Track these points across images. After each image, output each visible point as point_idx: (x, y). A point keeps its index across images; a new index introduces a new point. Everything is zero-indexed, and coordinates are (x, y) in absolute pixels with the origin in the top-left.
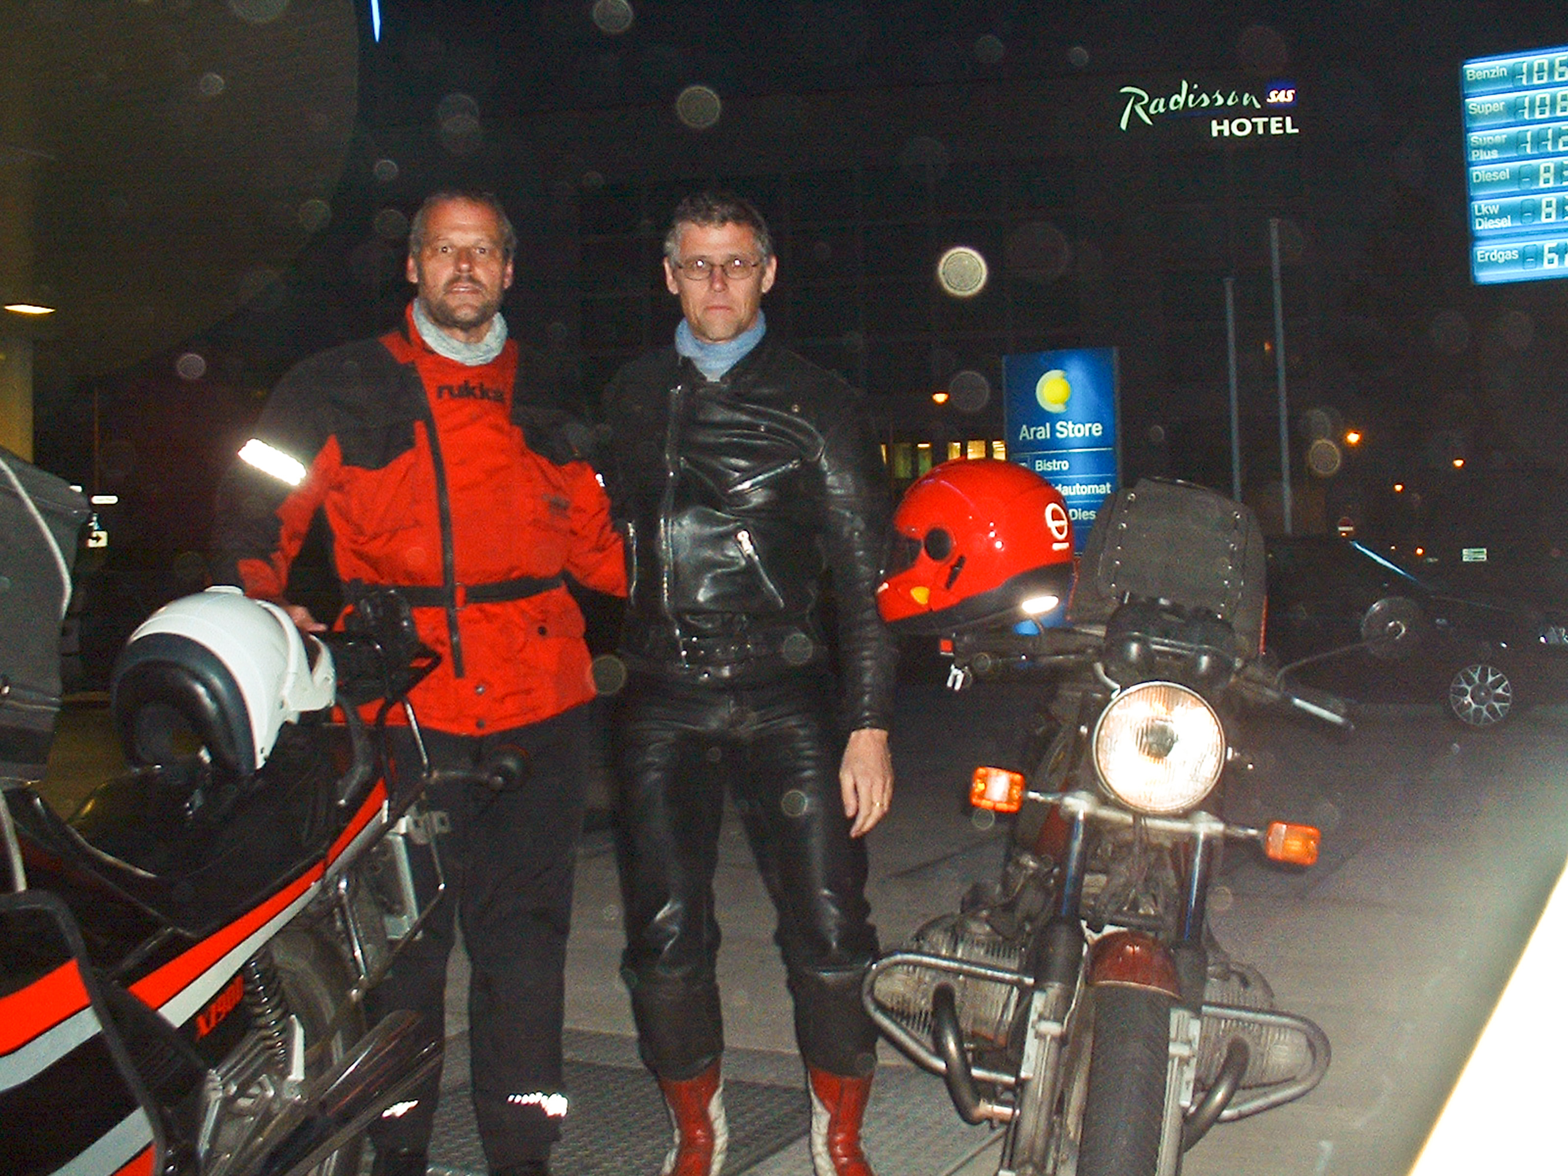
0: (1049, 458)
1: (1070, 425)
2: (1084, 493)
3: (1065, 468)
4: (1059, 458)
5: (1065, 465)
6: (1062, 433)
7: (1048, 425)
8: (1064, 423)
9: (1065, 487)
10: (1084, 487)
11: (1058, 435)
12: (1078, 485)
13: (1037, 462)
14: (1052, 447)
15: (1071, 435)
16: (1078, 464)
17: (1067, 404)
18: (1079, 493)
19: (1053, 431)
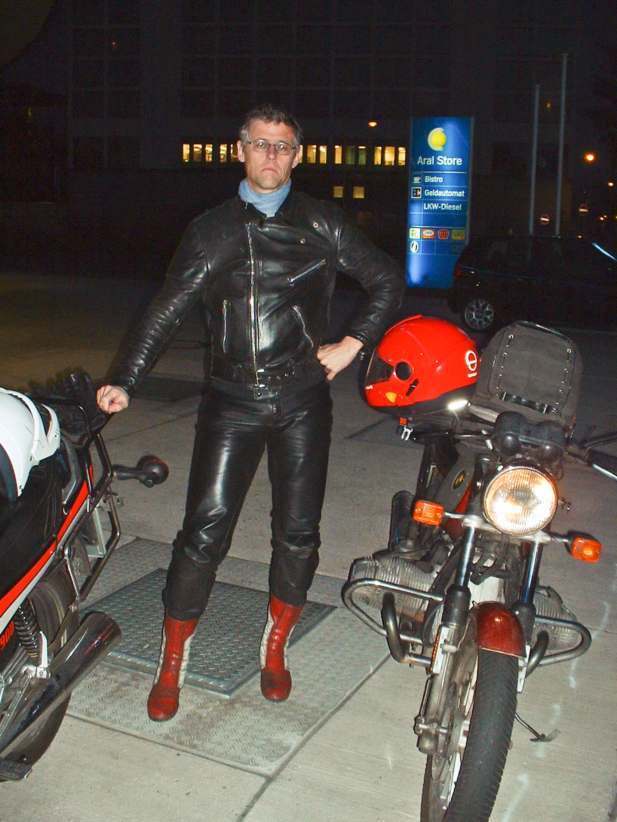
0: (432, 175)
1: (445, 158)
2: (450, 196)
3: (440, 181)
4: (438, 175)
5: (441, 180)
6: (440, 162)
7: (433, 157)
8: (441, 157)
9: (440, 192)
10: (450, 192)
11: (438, 163)
12: (447, 191)
13: (426, 177)
14: (434, 169)
15: (445, 164)
16: (448, 179)
17: (444, 146)
18: (447, 195)
19: (436, 160)
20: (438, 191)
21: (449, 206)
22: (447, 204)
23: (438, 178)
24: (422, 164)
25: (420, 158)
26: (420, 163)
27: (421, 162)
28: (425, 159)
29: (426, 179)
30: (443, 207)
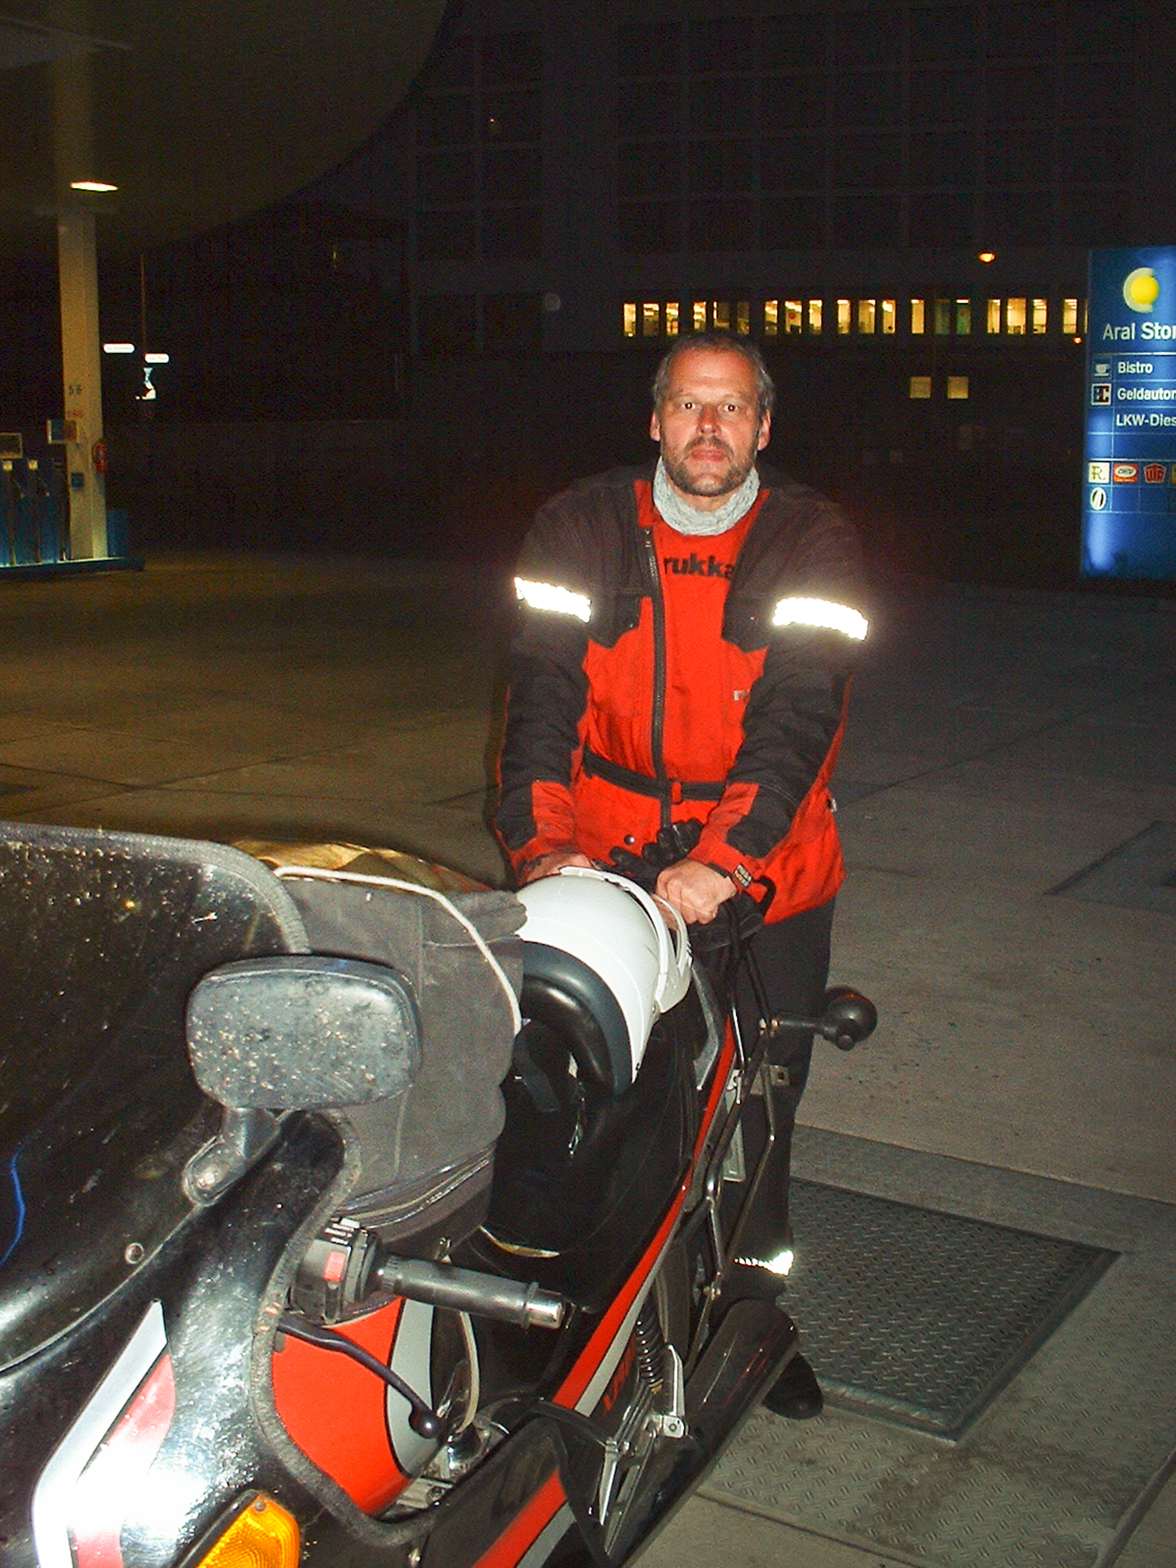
0: (1132, 360)
1: (1157, 327)
2: (1167, 398)
3: (1148, 372)
4: (1143, 360)
5: (1148, 368)
6: (1147, 334)
7: (1133, 325)
8: (1151, 325)
9: (1147, 391)
10: (1167, 391)
11: (1144, 336)
12: (1161, 389)
13: (1120, 363)
14: (1137, 348)
15: (1157, 337)
16: (1164, 366)
17: (1154, 304)
18: (1161, 398)
19: (1138, 330)
20: (1142, 389)
21: (1166, 418)
22: (1162, 415)
23: (1143, 365)
24: (1112, 338)
25: (1108, 326)
26: (1108, 337)
27: (1111, 334)
28: (1117, 329)
29: (1120, 367)
30: (1154, 422)
